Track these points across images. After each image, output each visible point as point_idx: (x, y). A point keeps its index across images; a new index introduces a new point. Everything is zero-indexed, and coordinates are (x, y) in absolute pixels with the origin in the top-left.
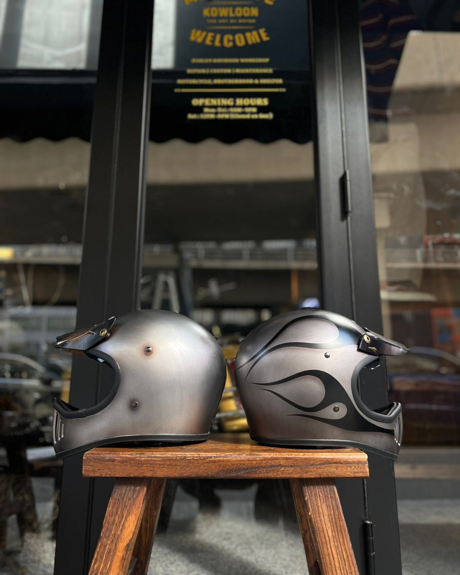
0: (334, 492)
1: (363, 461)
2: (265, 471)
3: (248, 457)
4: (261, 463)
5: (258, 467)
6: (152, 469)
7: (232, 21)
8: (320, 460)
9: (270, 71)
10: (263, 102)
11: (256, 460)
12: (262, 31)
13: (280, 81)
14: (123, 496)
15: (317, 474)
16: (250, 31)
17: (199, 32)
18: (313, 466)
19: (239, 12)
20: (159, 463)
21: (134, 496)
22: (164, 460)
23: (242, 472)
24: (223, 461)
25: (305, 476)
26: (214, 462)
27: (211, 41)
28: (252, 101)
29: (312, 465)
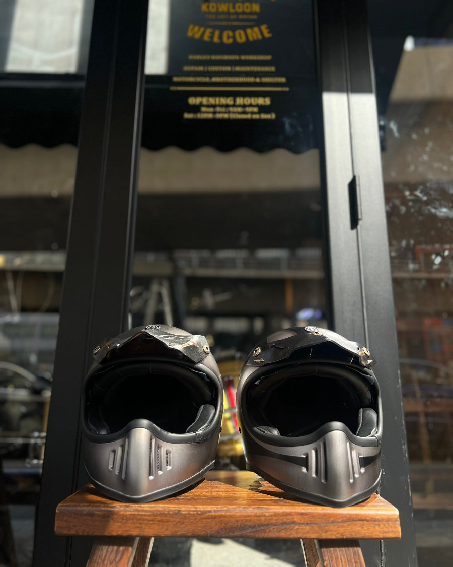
0: (359, 556)
1: (393, 518)
2: (275, 530)
3: (256, 511)
4: (270, 519)
5: (267, 525)
6: (139, 525)
7: (232, 17)
8: (342, 516)
9: (273, 69)
10: (265, 102)
11: (265, 516)
12: (264, 27)
13: (283, 80)
14: (103, 558)
15: (338, 533)
16: (251, 27)
17: (196, 28)
18: (334, 524)
19: (240, 7)
20: (147, 518)
21: (117, 559)
22: (153, 515)
23: (248, 531)
24: (225, 516)
25: (324, 536)
26: (214, 517)
27: (210, 37)
28: (253, 101)
29: (332, 522)
